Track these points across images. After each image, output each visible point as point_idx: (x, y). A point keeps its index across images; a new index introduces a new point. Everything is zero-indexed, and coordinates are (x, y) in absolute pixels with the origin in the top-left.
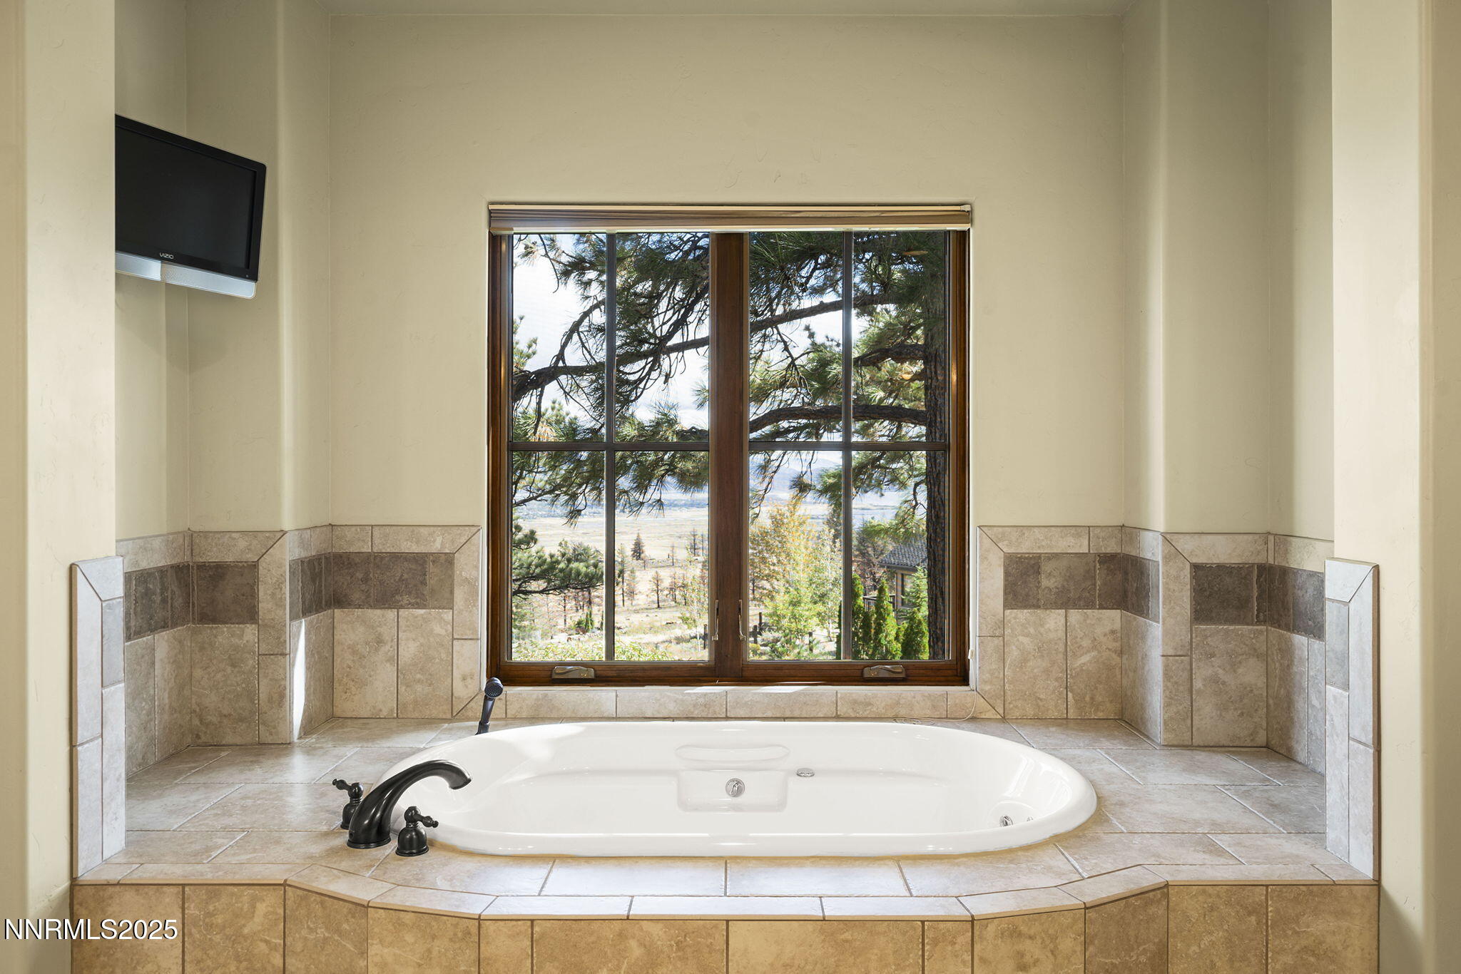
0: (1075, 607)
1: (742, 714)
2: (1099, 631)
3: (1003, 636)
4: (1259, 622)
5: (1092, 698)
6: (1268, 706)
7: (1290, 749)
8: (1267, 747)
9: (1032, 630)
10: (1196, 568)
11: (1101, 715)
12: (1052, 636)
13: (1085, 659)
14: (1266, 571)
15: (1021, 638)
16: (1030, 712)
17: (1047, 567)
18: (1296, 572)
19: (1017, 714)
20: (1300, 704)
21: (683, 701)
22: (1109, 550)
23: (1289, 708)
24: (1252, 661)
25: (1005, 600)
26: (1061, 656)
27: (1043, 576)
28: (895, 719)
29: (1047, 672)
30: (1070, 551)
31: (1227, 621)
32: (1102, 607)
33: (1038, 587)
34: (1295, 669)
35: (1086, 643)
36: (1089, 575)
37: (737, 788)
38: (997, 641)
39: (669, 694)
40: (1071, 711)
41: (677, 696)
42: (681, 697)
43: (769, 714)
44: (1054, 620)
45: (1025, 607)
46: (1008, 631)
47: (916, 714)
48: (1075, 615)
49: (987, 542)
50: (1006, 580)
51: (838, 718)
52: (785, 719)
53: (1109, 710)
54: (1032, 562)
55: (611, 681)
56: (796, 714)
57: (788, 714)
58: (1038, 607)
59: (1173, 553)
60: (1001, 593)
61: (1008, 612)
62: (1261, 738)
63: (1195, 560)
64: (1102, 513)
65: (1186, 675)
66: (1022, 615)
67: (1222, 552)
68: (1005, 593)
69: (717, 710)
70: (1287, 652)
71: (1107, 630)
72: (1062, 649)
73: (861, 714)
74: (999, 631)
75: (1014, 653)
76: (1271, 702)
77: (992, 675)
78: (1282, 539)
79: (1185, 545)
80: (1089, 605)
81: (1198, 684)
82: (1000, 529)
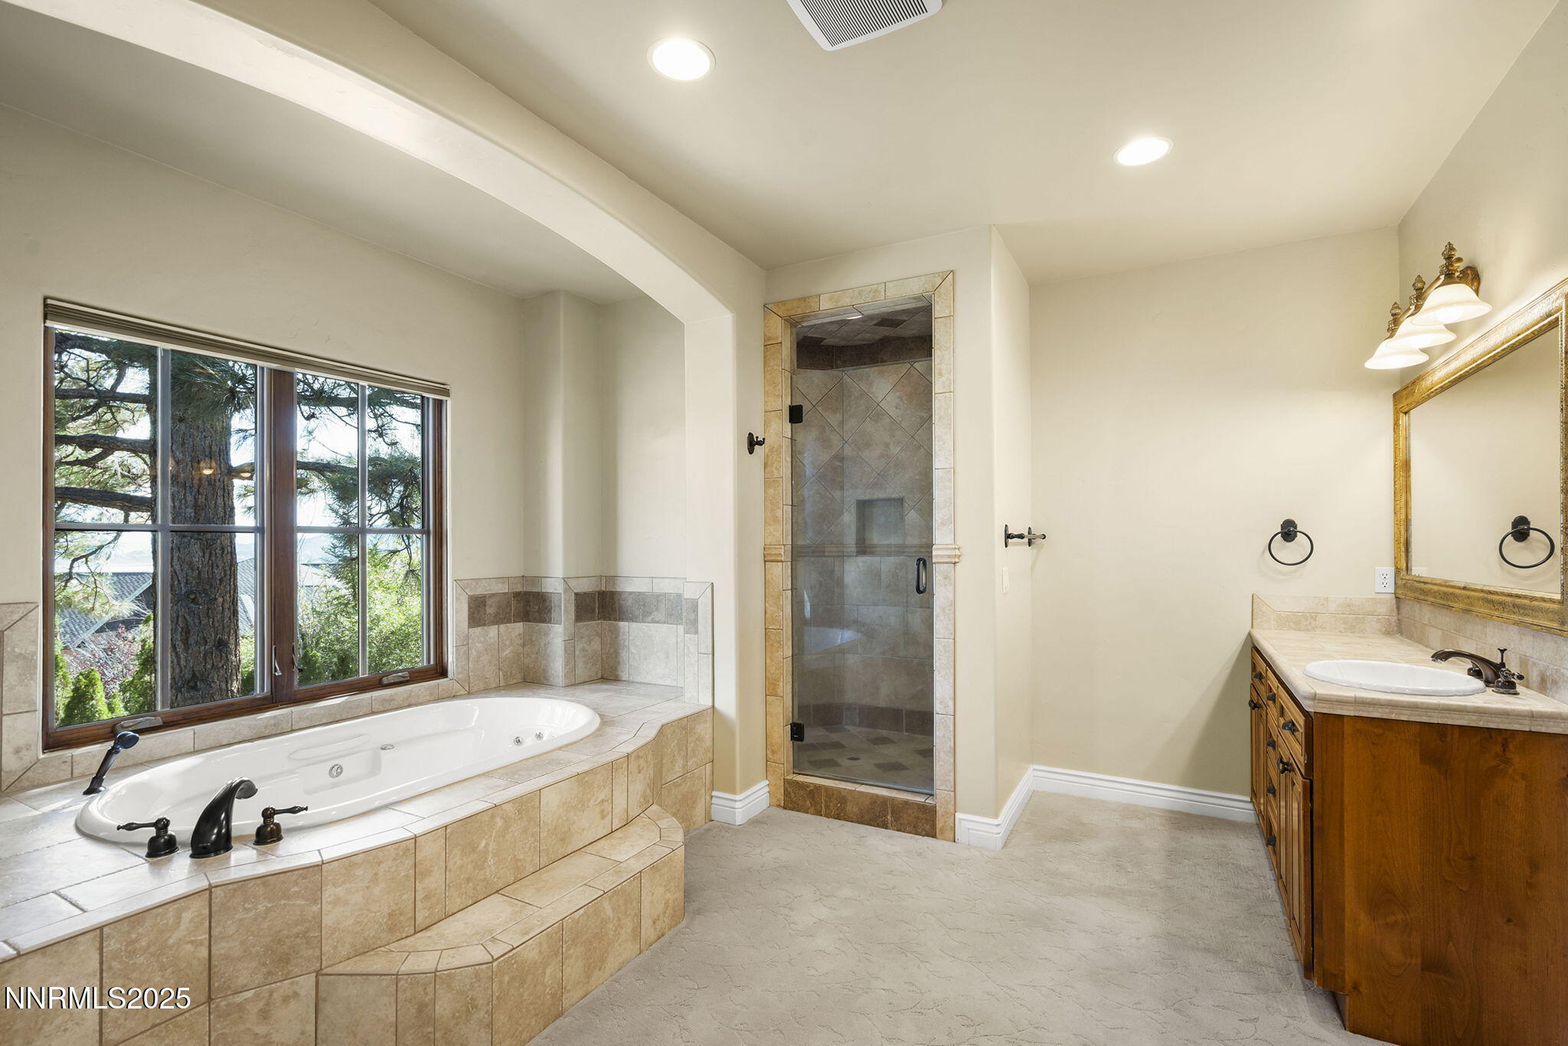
0: (503, 623)
1: (304, 725)
2: (514, 635)
3: (468, 644)
4: (599, 619)
5: (511, 673)
6: (602, 659)
7: (617, 676)
8: (602, 678)
9: (482, 639)
10: (576, 594)
11: (515, 681)
12: (492, 641)
13: (507, 652)
14: (602, 595)
15: (477, 644)
16: (482, 687)
17: (489, 602)
18: (620, 593)
19: (476, 689)
20: (624, 654)
21: (256, 725)
22: (518, 590)
23: (616, 657)
24: (596, 638)
25: (469, 623)
26: (496, 651)
27: (487, 607)
28: (409, 706)
29: (490, 662)
30: (500, 592)
31: (588, 620)
32: (514, 622)
33: (485, 614)
34: (620, 638)
35: (507, 643)
36: (509, 605)
37: (337, 770)
38: (465, 648)
39: (243, 722)
40: (501, 682)
41: (251, 723)
42: (254, 722)
43: (325, 721)
44: (493, 631)
45: (479, 626)
46: (470, 641)
47: (421, 700)
48: (502, 627)
49: (459, 589)
50: (469, 611)
51: (373, 713)
52: (337, 722)
53: (519, 677)
54: (482, 599)
55: (177, 724)
56: (344, 717)
57: (338, 718)
58: (484, 625)
59: (567, 589)
60: (467, 619)
61: (470, 630)
62: (599, 676)
63: (575, 591)
64: (515, 571)
65: (572, 649)
66: (478, 630)
67: (585, 586)
68: (469, 619)
69: (285, 727)
70: (615, 633)
71: (517, 634)
72: (496, 647)
73: (388, 707)
74: (464, 643)
75: (473, 653)
76: (604, 656)
77: (462, 668)
78: (612, 579)
79: (572, 583)
80: (509, 621)
81: (577, 653)
82: (466, 582)
